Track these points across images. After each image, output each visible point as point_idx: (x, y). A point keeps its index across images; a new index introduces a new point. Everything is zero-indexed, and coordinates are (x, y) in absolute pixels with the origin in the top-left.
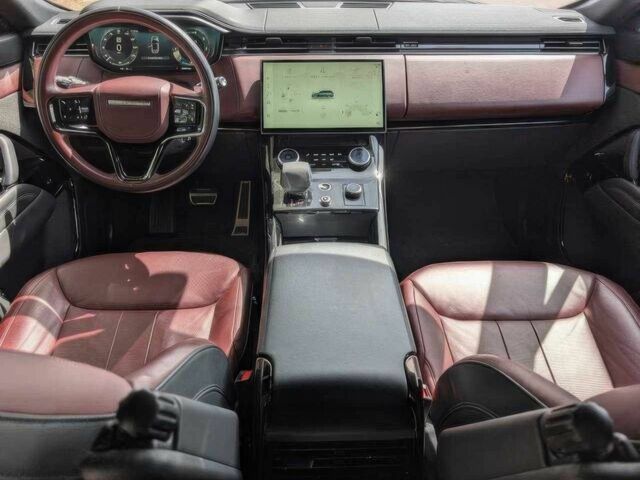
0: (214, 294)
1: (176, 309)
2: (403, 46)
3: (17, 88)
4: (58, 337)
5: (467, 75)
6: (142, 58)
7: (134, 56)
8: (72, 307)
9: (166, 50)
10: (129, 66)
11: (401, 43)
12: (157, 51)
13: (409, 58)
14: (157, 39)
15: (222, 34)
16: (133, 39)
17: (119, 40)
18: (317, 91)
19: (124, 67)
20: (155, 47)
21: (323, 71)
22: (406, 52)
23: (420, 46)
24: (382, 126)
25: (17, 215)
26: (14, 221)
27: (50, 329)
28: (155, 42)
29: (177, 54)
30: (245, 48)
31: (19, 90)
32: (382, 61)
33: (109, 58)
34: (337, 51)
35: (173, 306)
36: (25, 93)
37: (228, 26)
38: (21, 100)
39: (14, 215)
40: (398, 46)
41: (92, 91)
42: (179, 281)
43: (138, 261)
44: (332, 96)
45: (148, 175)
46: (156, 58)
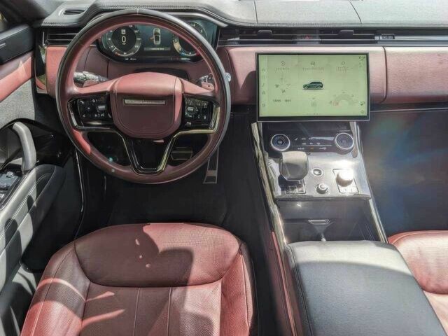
0: (219, 271)
1: (186, 286)
2: (381, 38)
3: (30, 76)
4: (83, 318)
5: (441, 66)
6: (146, 49)
7: (137, 47)
8: (92, 284)
9: (167, 42)
10: (133, 56)
11: (379, 35)
12: (159, 43)
13: (389, 49)
14: (159, 31)
15: (219, 27)
16: (136, 31)
17: (123, 32)
18: (308, 82)
19: (129, 57)
20: (157, 39)
21: (313, 63)
22: (384, 44)
23: (397, 38)
24: (365, 114)
25: (37, 197)
26: (35, 204)
27: (75, 312)
28: (156, 34)
29: (177, 46)
30: (238, 39)
31: (33, 78)
32: (367, 54)
33: (114, 48)
34: (321, 43)
35: (184, 283)
36: (38, 81)
37: (225, 20)
38: (34, 86)
39: (34, 197)
40: (377, 38)
41: (108, 89)
42: (185, 256)
43: (147, 236)
44: (322, 87)
45: (161, 168)
46: (158, 49)
